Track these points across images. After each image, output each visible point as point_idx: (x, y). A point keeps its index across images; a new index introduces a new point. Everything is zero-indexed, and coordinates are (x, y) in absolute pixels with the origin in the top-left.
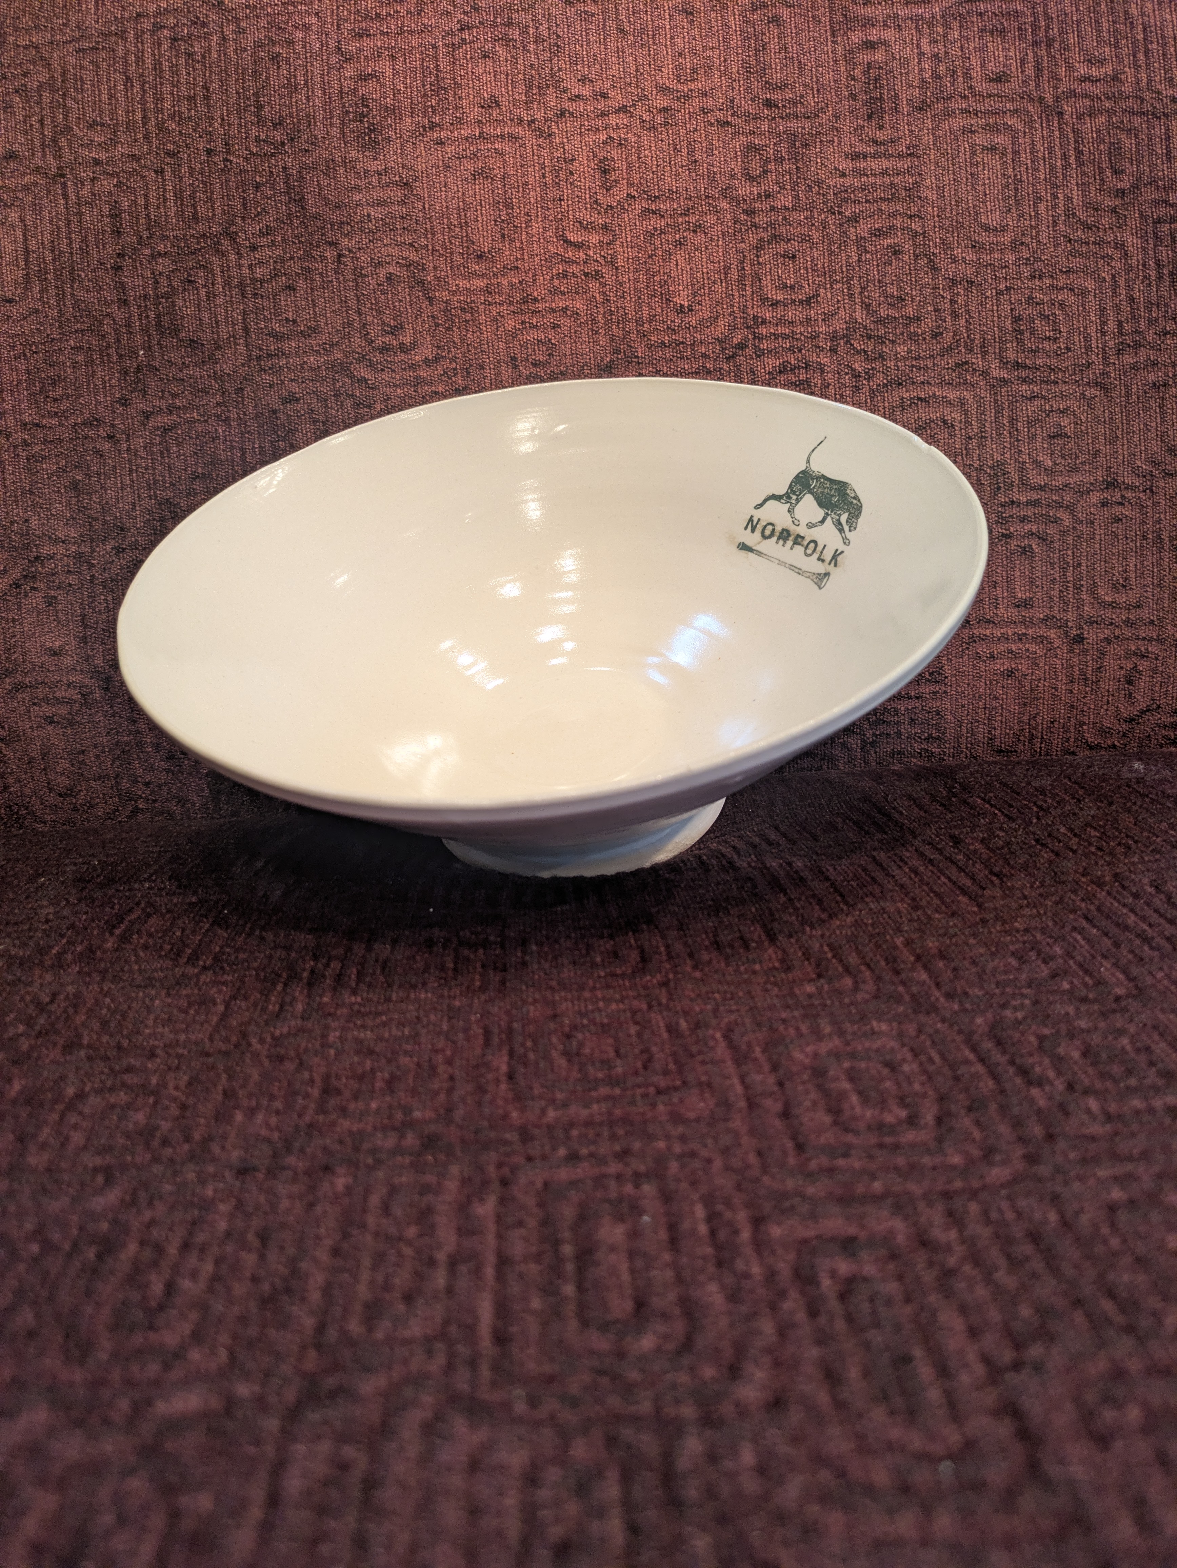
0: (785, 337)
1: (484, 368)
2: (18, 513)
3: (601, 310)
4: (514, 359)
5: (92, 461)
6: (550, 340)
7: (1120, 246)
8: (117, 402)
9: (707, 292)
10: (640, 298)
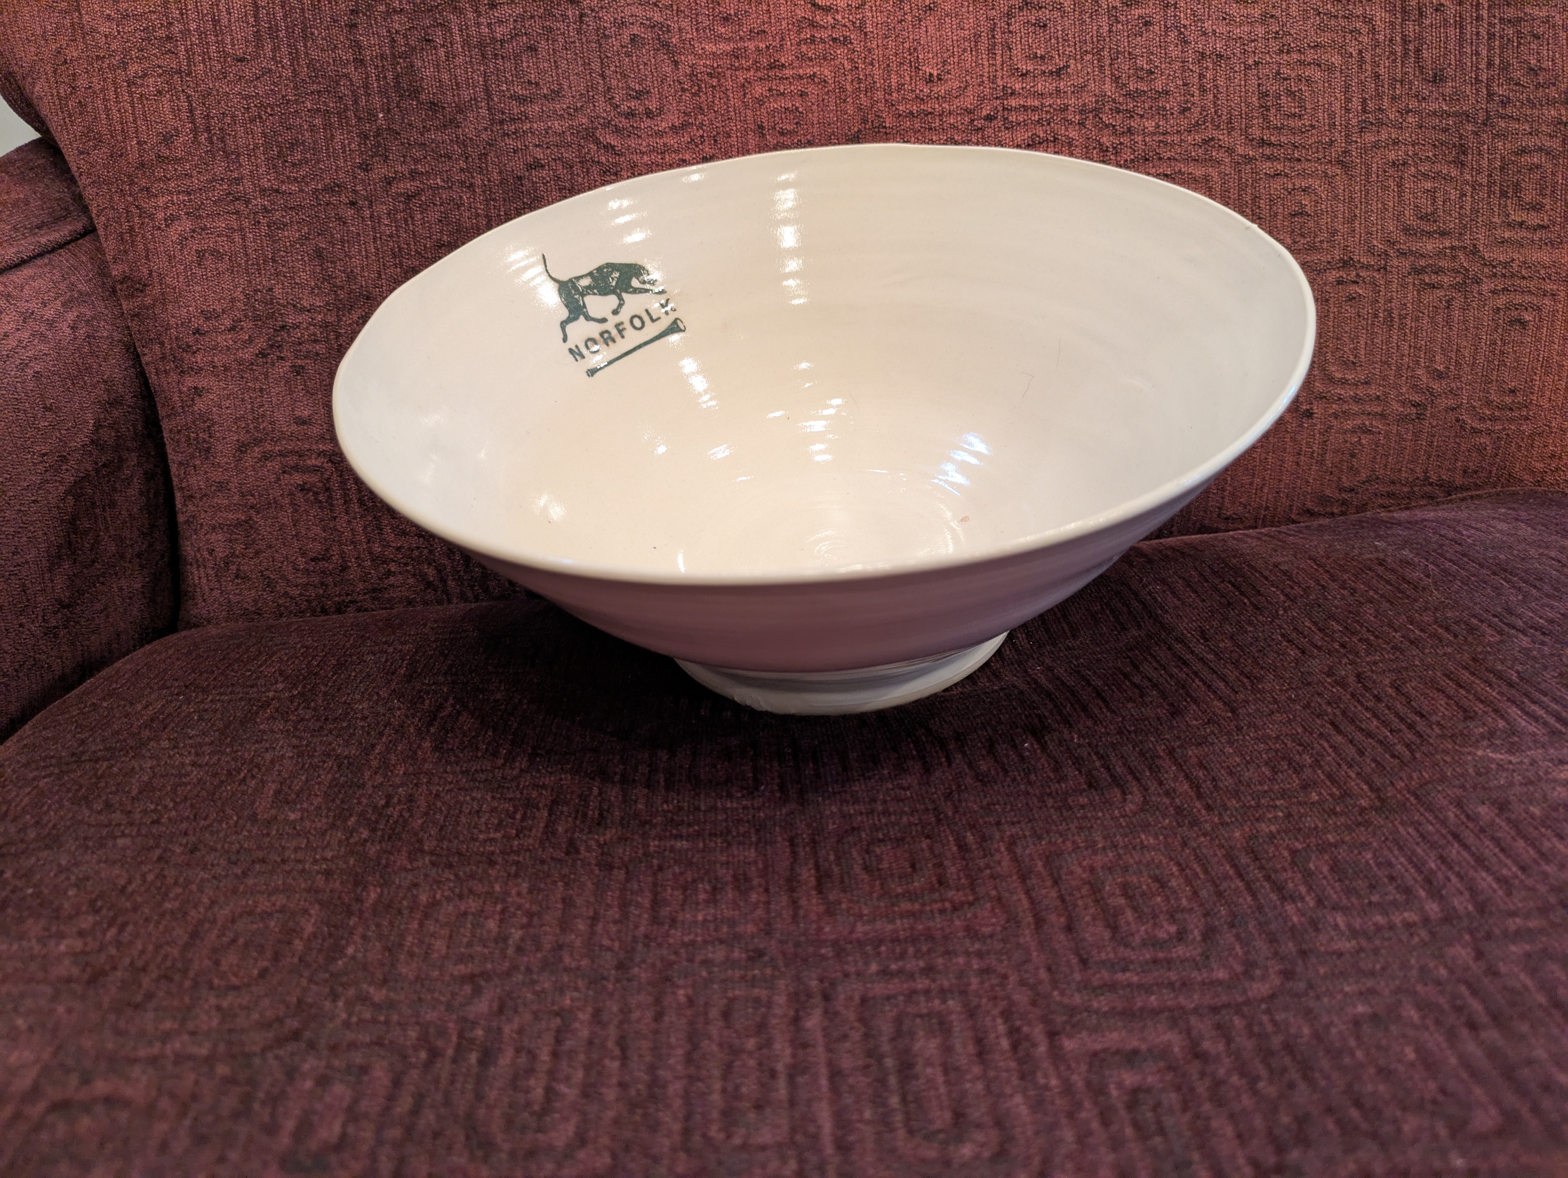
0: (1034, 109)
1: (730, 137)
2: (263, 281)
3: (849, 78)
4: (761, 127)
5: (334, 228)
6: (797, 108)
7: (1368, 20)
8: (359, 167)
9: (956, 60)
10: (888, 65)
